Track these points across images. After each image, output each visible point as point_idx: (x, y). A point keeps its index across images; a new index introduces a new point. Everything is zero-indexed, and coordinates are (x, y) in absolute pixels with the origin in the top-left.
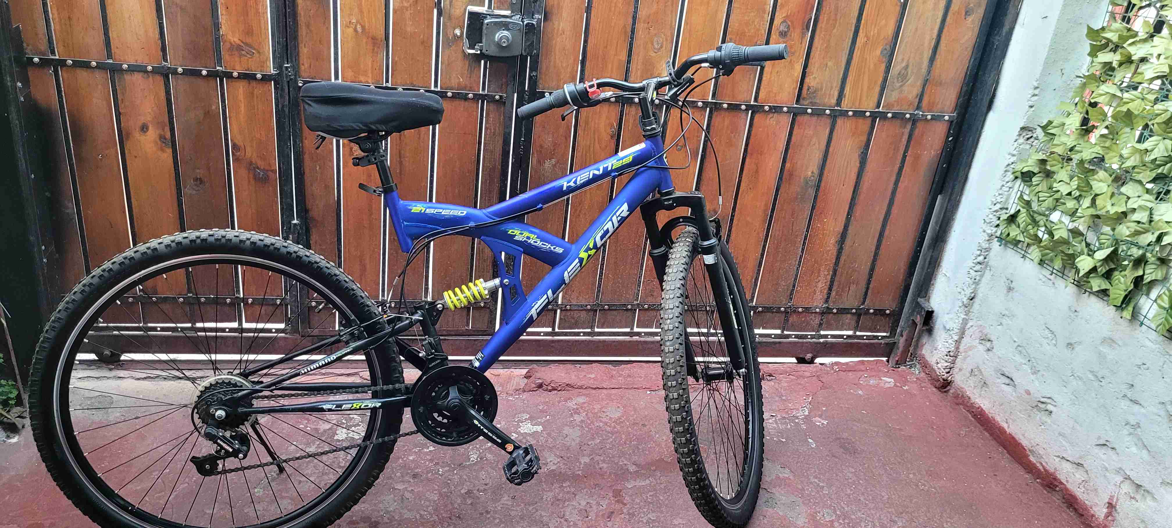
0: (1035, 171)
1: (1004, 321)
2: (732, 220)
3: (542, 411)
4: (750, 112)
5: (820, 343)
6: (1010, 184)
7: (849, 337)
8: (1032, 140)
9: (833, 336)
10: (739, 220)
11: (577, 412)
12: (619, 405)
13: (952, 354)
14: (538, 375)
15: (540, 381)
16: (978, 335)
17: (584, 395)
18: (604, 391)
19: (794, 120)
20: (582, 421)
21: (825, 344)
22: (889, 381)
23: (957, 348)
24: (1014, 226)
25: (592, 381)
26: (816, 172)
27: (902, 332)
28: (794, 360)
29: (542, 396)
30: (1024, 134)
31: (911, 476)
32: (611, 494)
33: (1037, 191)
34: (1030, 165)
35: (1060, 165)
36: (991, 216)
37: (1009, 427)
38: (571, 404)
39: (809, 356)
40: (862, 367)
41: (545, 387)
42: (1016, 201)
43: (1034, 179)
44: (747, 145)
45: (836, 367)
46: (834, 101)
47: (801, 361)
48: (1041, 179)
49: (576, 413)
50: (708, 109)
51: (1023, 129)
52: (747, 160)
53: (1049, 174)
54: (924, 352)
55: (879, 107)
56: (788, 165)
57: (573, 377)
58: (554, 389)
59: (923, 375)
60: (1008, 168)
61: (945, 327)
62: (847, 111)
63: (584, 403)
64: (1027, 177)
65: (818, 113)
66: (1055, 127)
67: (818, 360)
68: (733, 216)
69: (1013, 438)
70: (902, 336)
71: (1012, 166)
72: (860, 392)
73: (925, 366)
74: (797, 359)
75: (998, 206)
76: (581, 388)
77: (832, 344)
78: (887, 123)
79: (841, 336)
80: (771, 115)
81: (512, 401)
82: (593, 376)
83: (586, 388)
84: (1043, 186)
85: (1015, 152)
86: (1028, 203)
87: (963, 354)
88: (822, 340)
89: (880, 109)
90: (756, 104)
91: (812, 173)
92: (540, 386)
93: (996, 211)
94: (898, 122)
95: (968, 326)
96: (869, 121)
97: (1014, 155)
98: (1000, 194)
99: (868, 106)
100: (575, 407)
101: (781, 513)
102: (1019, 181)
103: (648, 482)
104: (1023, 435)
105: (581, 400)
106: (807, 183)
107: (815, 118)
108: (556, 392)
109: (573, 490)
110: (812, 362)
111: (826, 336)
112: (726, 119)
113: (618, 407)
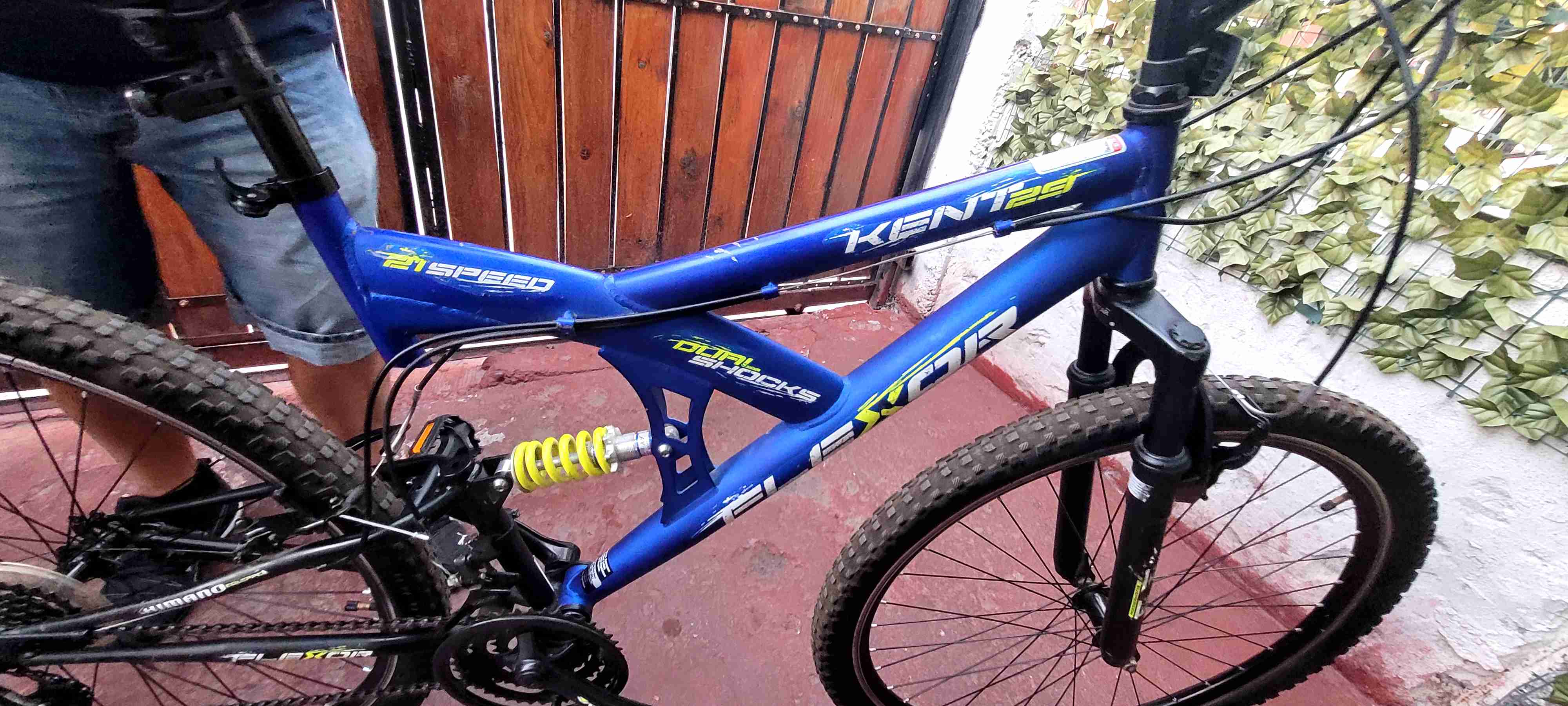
0: (1034, 90)
1: (990, 256)
2: (713, 161)
3: (504, 412)
4: (727, 15)
5: (808, 292)
6: (1000, 110)
7: (835, 283)
8: (1025, 57)
9: (820, 285)
10: (721, 162)
11: (549, 406)
12: (602, 390)
13: (934, 292)
14: (497, 366)
15: (500, 373)
16: (960, 272)
17: (558, 383)
18: (583, 375)
19: (778, 31)
20: (557, 418)
21: (813, 293)
22: (875, 324)
23: (939, 286)
24: (1005, 154)
25: (567, 365)
26: (804, 100)
27: (882, 274)
28: (784, 312)
29: (504, 391)
30: (1019, 50)
31: (920, 423)
32: (600, 515)
33: (1035, 112)
34: (1028, 84)
35: (1065, 80)
36: (980, 146)
37: (994, 359)
38: (543, 397)
39: (798, 307)
40: (850, 312)
41: (507, 380)
42: (1008, 127)
43: (1032, 99)
44: (725, 63)
45: (824, 315)
46: (822, 7)
47: (791, 312)
48: (1040, 98)
49: (548, 408)
50: (674, 8)
51: (1019, 42)
52: (727, 84)
53: (1050, 91)
54: (902, 292)
55: (868, 19)
56: (772, 92)
57: (543, 363)
58: (520, 380)
59: (902, 314)
60: (1001, 91)
61: (926, 267)
62: (837, 22)
63: (558, 393)
64: (1023, 98)
65: (806, 22)
66: (1059, 36)
67: (807, 310)
68: (714, 157)
69: (999, 370)
70: (882, 278)
71: (1005, 88)
72: (853, 339)
73: (905, 305)
74: (787, 310)
75: (987, 135)
76: (554, 374)
77: (820, 292)
78: (876, 41)
79: (827, 284)
80: (752, 23)
81: (463, 403)
82: (567, 358)
83: (560, 374)
84: (1043, 106)
85: (1009, 72)
86: (1023, 128)
87: (945, 292)
88: (810, 290)
89: (870, 23)
90: (733, 4)
91: (799, 102)
92: (501, 379)
93: (985, 141)
94: (886, 41)
95: (950, 264)
96: (858, 38)
97: (1007, 75)
98: (989, 121)
99: (858, 19)
100: (547, 400)
101: (803, 496)
102: (1010, 105)
103: (645, 487)
104: (1010, 366)
105: (555, 389)
106: (794, 114)
107: (801, 30)
108: (522, 383)
109: (549, 518)
110: (800, 312)
111: (813, 285)
112: (698, 25)
113: (602, 393)
